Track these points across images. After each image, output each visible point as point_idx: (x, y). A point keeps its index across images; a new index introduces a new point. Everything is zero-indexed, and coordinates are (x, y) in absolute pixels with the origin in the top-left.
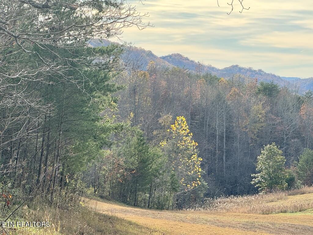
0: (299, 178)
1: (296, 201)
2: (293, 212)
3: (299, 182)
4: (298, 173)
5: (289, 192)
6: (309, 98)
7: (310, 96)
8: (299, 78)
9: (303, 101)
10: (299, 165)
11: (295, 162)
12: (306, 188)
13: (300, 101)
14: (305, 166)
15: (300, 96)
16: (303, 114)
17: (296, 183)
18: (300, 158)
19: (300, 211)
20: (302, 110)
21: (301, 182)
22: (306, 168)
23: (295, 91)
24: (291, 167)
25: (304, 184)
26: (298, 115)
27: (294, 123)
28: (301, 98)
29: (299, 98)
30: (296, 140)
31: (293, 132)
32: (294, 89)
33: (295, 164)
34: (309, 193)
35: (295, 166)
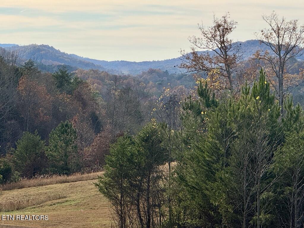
0: (17, 168)
1: (13, 198)
2: (8, 211)
3: (16, 174)
4: (15, 162)
5: (4, 186)
6: (29, 69)
7: (30, 67)
8: (17, 45)
9: (22, 74)
10: (16, 152)
11: (12, 149)
12: (25, 181)
13: (18, 73)
14: (24, 153)
15: (18, 67)
16: (22, 90)
17: (13, 175)
18: (19, 144)
19: (17, 209)
20: (20, 84)
21: (19, 174)
22: (25, 156)
23: (12, 61)
24: (7, 155)
25: (22, 176)
26: (15, 91)
27: (10, 101)
28: (19, 70)
29: (17, 70)
30: (13, 122)
31: (9, 111)
32: (11, 59)
33: (12, 151)
34: (29, 187)
35: (12, 154)
